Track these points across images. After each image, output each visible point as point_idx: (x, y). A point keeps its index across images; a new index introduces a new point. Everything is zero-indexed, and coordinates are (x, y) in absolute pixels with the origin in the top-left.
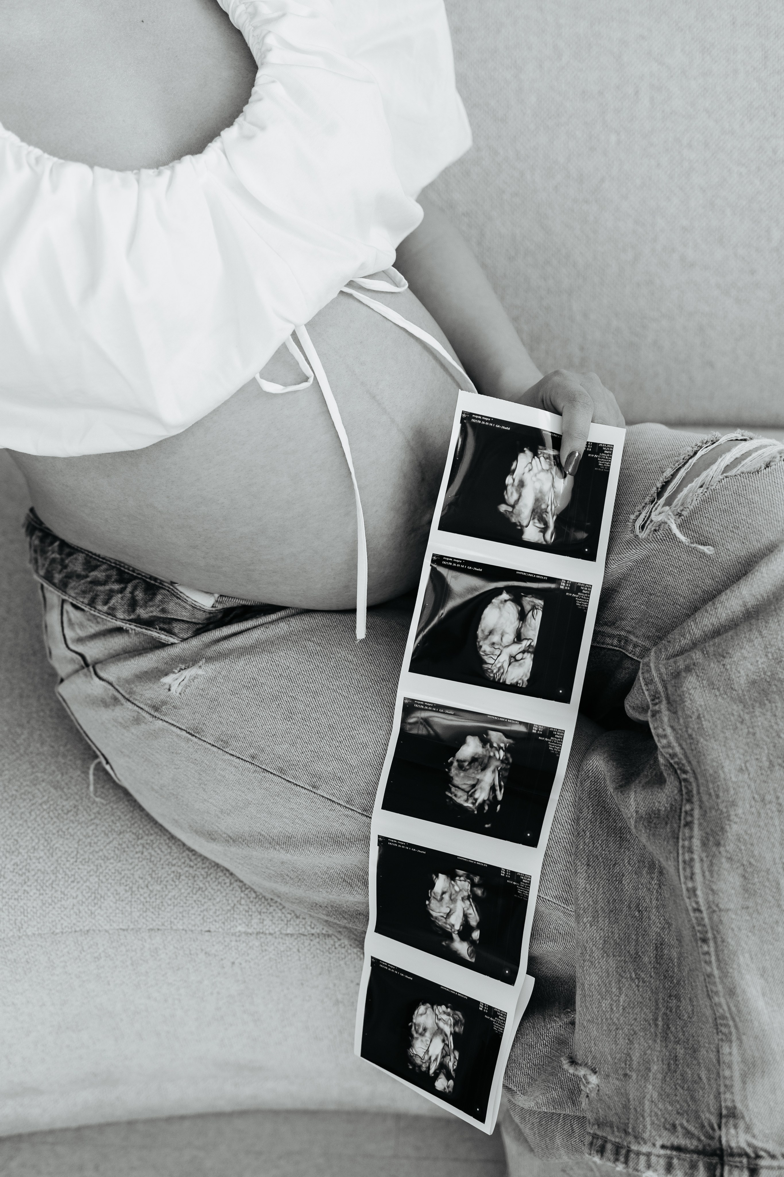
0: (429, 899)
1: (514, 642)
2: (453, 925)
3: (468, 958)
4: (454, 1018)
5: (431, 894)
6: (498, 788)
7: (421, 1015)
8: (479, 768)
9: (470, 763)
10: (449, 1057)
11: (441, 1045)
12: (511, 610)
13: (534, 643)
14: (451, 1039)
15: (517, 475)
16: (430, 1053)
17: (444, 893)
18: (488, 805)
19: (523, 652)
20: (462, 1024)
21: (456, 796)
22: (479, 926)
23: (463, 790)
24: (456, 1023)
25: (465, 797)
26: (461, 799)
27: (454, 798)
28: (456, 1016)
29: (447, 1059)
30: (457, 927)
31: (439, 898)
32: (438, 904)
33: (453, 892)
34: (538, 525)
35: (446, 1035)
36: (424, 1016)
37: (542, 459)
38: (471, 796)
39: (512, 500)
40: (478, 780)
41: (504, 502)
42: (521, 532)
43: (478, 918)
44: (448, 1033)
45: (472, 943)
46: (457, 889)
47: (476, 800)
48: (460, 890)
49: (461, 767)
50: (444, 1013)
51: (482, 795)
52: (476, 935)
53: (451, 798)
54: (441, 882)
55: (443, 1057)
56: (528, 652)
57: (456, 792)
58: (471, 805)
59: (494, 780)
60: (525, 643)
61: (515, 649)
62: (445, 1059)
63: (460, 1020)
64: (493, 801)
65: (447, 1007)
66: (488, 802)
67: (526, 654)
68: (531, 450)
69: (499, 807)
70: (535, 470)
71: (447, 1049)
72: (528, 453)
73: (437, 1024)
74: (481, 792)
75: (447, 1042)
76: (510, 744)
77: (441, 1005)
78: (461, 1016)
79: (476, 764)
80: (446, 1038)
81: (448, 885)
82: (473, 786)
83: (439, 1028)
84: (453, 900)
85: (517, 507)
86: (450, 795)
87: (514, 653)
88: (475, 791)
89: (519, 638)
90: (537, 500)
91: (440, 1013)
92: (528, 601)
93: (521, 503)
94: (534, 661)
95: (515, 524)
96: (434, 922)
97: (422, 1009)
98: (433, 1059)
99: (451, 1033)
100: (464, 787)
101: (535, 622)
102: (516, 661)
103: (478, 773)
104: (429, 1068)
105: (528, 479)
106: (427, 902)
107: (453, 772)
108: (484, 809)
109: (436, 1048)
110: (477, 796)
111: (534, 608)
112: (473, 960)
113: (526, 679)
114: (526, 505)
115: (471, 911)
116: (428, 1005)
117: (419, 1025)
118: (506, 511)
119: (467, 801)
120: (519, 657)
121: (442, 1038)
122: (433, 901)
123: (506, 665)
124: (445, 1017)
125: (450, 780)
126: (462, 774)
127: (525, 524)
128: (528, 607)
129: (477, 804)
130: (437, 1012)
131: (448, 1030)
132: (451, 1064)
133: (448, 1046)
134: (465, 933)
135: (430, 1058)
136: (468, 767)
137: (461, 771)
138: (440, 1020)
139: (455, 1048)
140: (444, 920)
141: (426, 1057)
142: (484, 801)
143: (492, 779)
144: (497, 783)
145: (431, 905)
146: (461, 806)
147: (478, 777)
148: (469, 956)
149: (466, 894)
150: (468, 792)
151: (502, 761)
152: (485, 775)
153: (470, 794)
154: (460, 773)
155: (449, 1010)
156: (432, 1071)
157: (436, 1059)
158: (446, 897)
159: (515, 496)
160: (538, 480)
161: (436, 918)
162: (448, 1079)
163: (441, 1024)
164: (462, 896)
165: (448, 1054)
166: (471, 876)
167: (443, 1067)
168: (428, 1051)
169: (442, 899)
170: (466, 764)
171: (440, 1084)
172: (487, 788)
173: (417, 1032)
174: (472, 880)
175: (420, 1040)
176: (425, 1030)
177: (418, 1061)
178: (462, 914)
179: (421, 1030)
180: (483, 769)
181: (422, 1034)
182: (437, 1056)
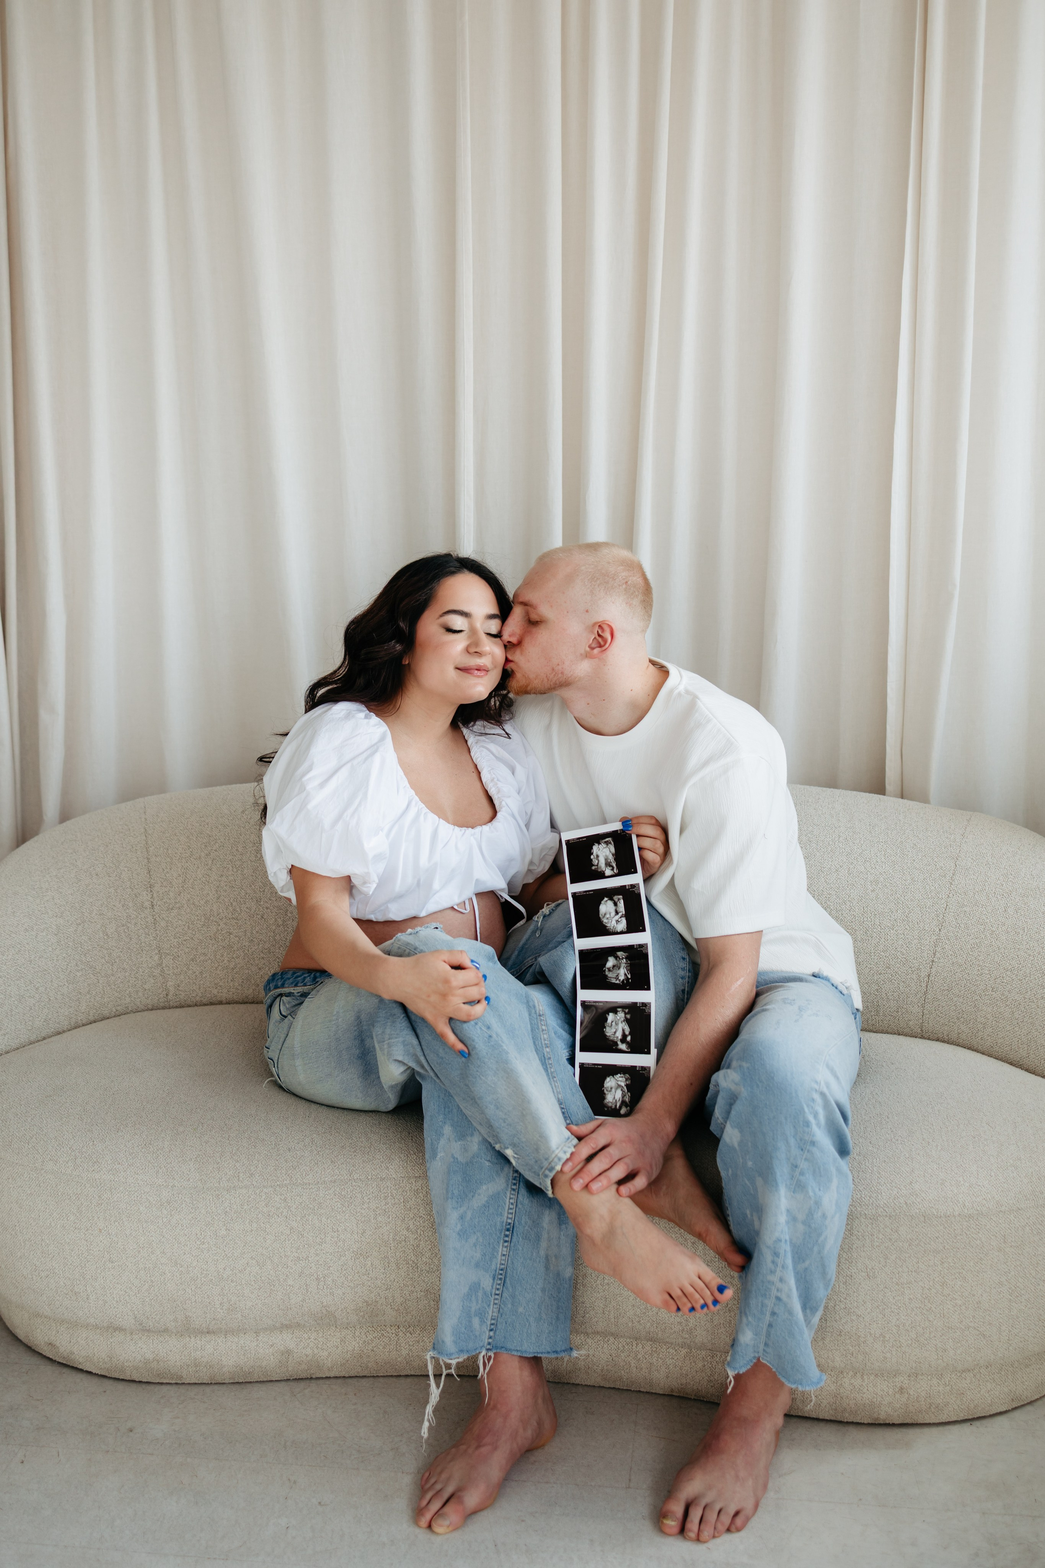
0: (605, 1027)
1: (616, 915)
2: (618, 1037)
3: (627, 1050)
5: (606, 1025)
6: (627, 974)
7: (608, 1082)
9: (613, 968)
10: (625, 1097)
11: (621, 1092)
12: (610, 903)
13: (624, 913)
14: (625, 1088)
15: (595, 854)
16: (616, 1098)
17: (612, 1022)
18: (626, 979)
19: (621, 917)
22: (630, 1034)
23: (614, 975)
24: (626, 1080)
26: (614, 979)
27: (611, 979)
28: (626, 1077)
29: (625, 1098)
30: (620, 1037)
31: (610, 1025)
32: (610, 1029)
33: (617, 1020)
34: (610, 868)
35: (623, 1087)
36: (610, 1083)
37: (602, 844)
38: (618, 977)
39: (596, 863)
41: (593, 865)
42: (604, 873)
43: (629, 1030)
44: (623, 1086)
45: (627, 1043)
46: (618, 1018)
47: (620, 978)
48: (620, 1019)
50: (620, 1077)
52: (629, 1038)
54: (611, 1017)
55: (623, 1097)
56: (623, 917)
57: (611, 977)
58: (619, 981)
60: (620, 914)
61: (617, 917)
63: (628, 1078)
64: (627, 977)
65: (621, 1074)
67: (622, 918)
68: (597, 843)
69: (631, 979)
70: (601, 849)
71: (624, 1093)
72: (596, 845)
73: (617, 1084)
76: (627, 955)
77: (617, 1074)
78: (628, 1076)
79: (616, 967)
80: (622, 1089)
81: (614, 1018)
83: (618, 1085)
84: (617, 1024)
85: (599, 865)
86: (609, 978)
87: (617, 919)
88: (619, 974)
89: (617, 913)
90: (606, 860)
91: (618, 1078)
92: (616, 898)
93: (600, 863)
94: (626, 919)
95: (600, 871)
96: (608, 1039)
97: (608, 1079)
98: (617, 1101)
99: (625, 1085)
101: (621, 904)
102: (619, 922)
104: (616, 1106)
105: (599, 853)
106: (604, 1030)
107: (607, 971)
108: (625, 981)
109: (619, 1095)
110: (620, 976)
111: (619, 899)
112: (629, 1050)
113: (625, 928)
114: (602, 863)
115: (626, 1027)
116: (611, 1076)
117: (608, 1087)
118: (595, 867)
119: (617, 979)
120: (619, 920)
121: (620, 1089)
122: (607, 1028)
123: (615, 925)
124: (621, 1079)
127: (604, 870)
128: (616, 900)
129: (621, 981)
130: (616, 1078)
131: (623, 1084)
132: (627, 1100)
133: (624, 1091)
134: (623, 1040)
137: (610, 971)
138: (618, 1081)
139: (628, 1092)
140: (613, 1036)
141: (614, 1101)
143: (624, 971)
144: (626, 971)
145: (607, 1030)
146: (614, 983)
147: (618, 971)
148: (627, 1049)
149: (623, 1019)
150: (616, 976)
151: (626, 963)
152: (621, 970)
154: (610, 973)
155: (622, 1075)
156: (618, 1107)
157: (619, 1100)
158: (614, 1023)
159: (597, 862)
160: (604, 852)
161: (609, 1036)
162: (627, 1107)
163: (619, 1083)
164: (621, 1021)
165: (624, 1096)
166: (624, 1010)
167: (623, 1103)
168: (614, 1098)
169: (612, 1025)
170: (611, 969)
171: (623, 1111)
172: (623, 975)
173: (607, 1091)
174: (625, 1012)
175: (609, 1094)
176: (611, 1088)
177: (610, 1105)
178: (621, 1030)
179: (609, 1089)
180: (619, 969)
181: (610, 1091)
182: (620, 1098)
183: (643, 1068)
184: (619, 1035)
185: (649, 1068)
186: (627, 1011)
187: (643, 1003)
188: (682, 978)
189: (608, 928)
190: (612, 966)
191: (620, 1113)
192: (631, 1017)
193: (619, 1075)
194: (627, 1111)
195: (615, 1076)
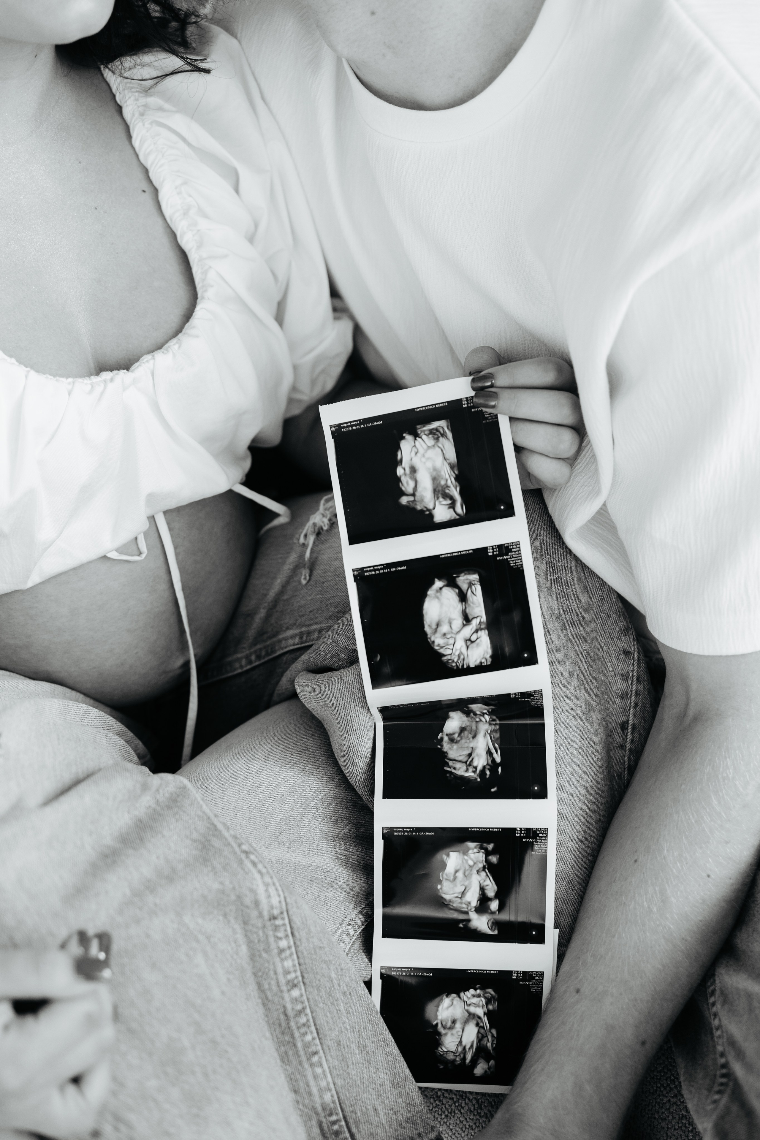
0: (440, 884)
1: (464, 625)
2: (470, 903)
3: (490, 932)
4: (485, 998)
5: (443, 877)
6: (493, 751)
8: (470, 736)
9: (460, 734)
10: (486, 1039)
11: (475, 1030)
12: (450, 596)
13: (483, 618)
14: (486, 1019)
15: (405, 461)
16: (464, 1043)
17: (456, 871)
18: (489, 769)
19: (476, 631)
20: (495, 1000)
21: (455, 769)
23: (460, 761)
24: (488, 1002)
25: (465, 768)
26: (461, 770)
27: (453, 771)
28: (486, 996)
29: (485, 1042)
30: (474, 903)
31: (452, 878)
32: (451, 886)
33: (468, 867)
34: (444, 503)
35: (479, 1018)
36: (448, 1010)
37: (424, 437)
38: (470, 765)
39: (409, 489)
40: (472, 748)
41: (403, 494)
42: (431, 516)
43: (495, 887)
44: (481, 1014)
45: (491, 915)
46: (471, 862)
47: (476, 768)
48: (475, 863)
49: (452, 740)
50: (474, 996)
51: (481, 761)
52: (494, 905)
53: (451, 773)
54: (453, 861)
55: (480, 1040)
56: (481, 629)
57: (454, 765)
58: (472, 774)
59: (487, 744)
60: (475, 622)
61: (467, 631)
62: (482, 1042)
63: (493, 997)
64: (493, 765)
65: (476, 990)
66: (488, 767)
67: (479, 633)
68: (410, 434)
69: (500, 769)
70: (421, 450)
71: (482, 1031)
72: (409, 437)
73: (467, 1011)
74: (479, 759)
75: (481, 1024)
76: (493, 714)
77: (468, 990)
78: (493, 993)
79: (466, 733)
80: (479, 1021)
81: (461, 862)
82: (470, 755)
83: (470, 1013)
84: (467, 876)
85: (417, 494)
86: (448, 769)
87: (468, 637)
88: (473, 759)
89: (467, 619)
90: (435, 480)
91: (469, 998)
92: (463, 579)
93: (419, 489)
95: (422, 511)
96: (447, 906)
97: (446, 1000)
98: (467, 1047)
99: (485, 1014)
100: (460, 758)
101: (477, 597)
102: (473, 642)
103: (470, 742)
104: (464, 1059)
106: (439, 887)
107: (446, 746)
108: (486, 774)
109: (470, 1035)
110: (475, 764)
111: (471, 583)
112: (495, 934)
113: (488, 655)
114: (425, 489)
115: (488, 882)
116: (452, 995)
117: (445, 1018)
118: (408, 502)
119: (467, 770)
120: (474, 637)
121: (475, 1022)
122: (445, 885)
123: (464, 650)
124: (475, 1000)
125: (444, 755)
126: (455, 746)
127: (431, 507)
128: (464, 585)
129: (478, 772)
130: (465, 999)
131: (480, 1012)
132: (490, 1045)
133: (483, 1027)
134: (482, 908)
135: (464, 1048)
136: (459, 739)
137: (454, 744)
138: (470, 1005)
139: (492, 1028)
140: (459, 900)
141: (460, 1049)
142: (484, 767)
143: (485, 744)
144: (491, 747)
145: (444, 888)
146: (462, 778)
147: (472, 745)
148: (491, 929)
149: (481, 866)
150: (466, 762)
151: (490, 723)
152: (477, 742)
153: (469, 764)
154: (453, 747)
155: (478, 991)
156: (468, 1061)
157: (472, 1046)
158: (460, 875)
159: (411, 484)
160: (428, 458)
161: (450, 901)
162: (489, 1061)
163: (472, 1009)
164: (477, 869)
165: (483, 1037)
166: (485, 845)
167: (481, 1052)
168: (461, 1042)
169: (455, 878)
170: (456, 736)
171: (479, 1070)
172: (484, 754)
173: (444, 1027)
174: (486, 850)
175: (449, 1035)
176: (454, 1022)
177: (451, 1057)
178: (478, 889)
179: (449, 1024)
180: (474, 737)
181: (451, 1028)
182: (473, 1043)
183: (527, 975)
184: (473, 898)
185: (541, 974)
186: (490, 847)
187: (528, 830)
188: (623, 696)
189: (445, 659)
190: (458, 730)
191: (474, 1074)
192: (500, 860)
193: (472, 991)
194: (489, 1068)
195: (462, 994)
